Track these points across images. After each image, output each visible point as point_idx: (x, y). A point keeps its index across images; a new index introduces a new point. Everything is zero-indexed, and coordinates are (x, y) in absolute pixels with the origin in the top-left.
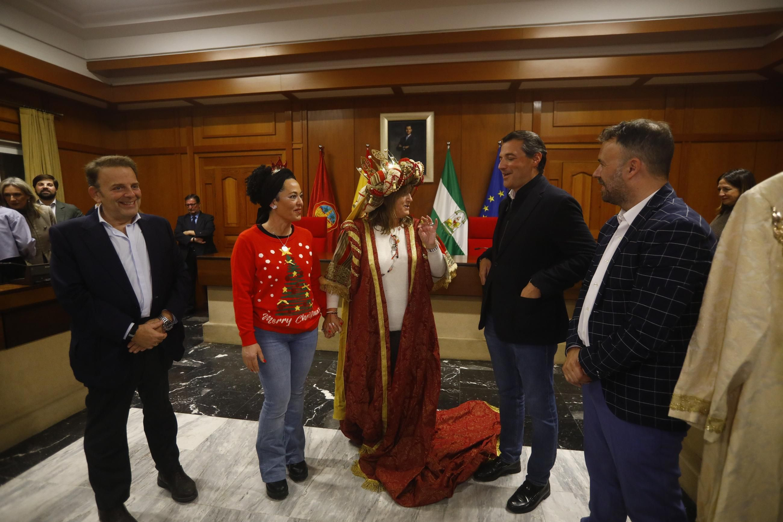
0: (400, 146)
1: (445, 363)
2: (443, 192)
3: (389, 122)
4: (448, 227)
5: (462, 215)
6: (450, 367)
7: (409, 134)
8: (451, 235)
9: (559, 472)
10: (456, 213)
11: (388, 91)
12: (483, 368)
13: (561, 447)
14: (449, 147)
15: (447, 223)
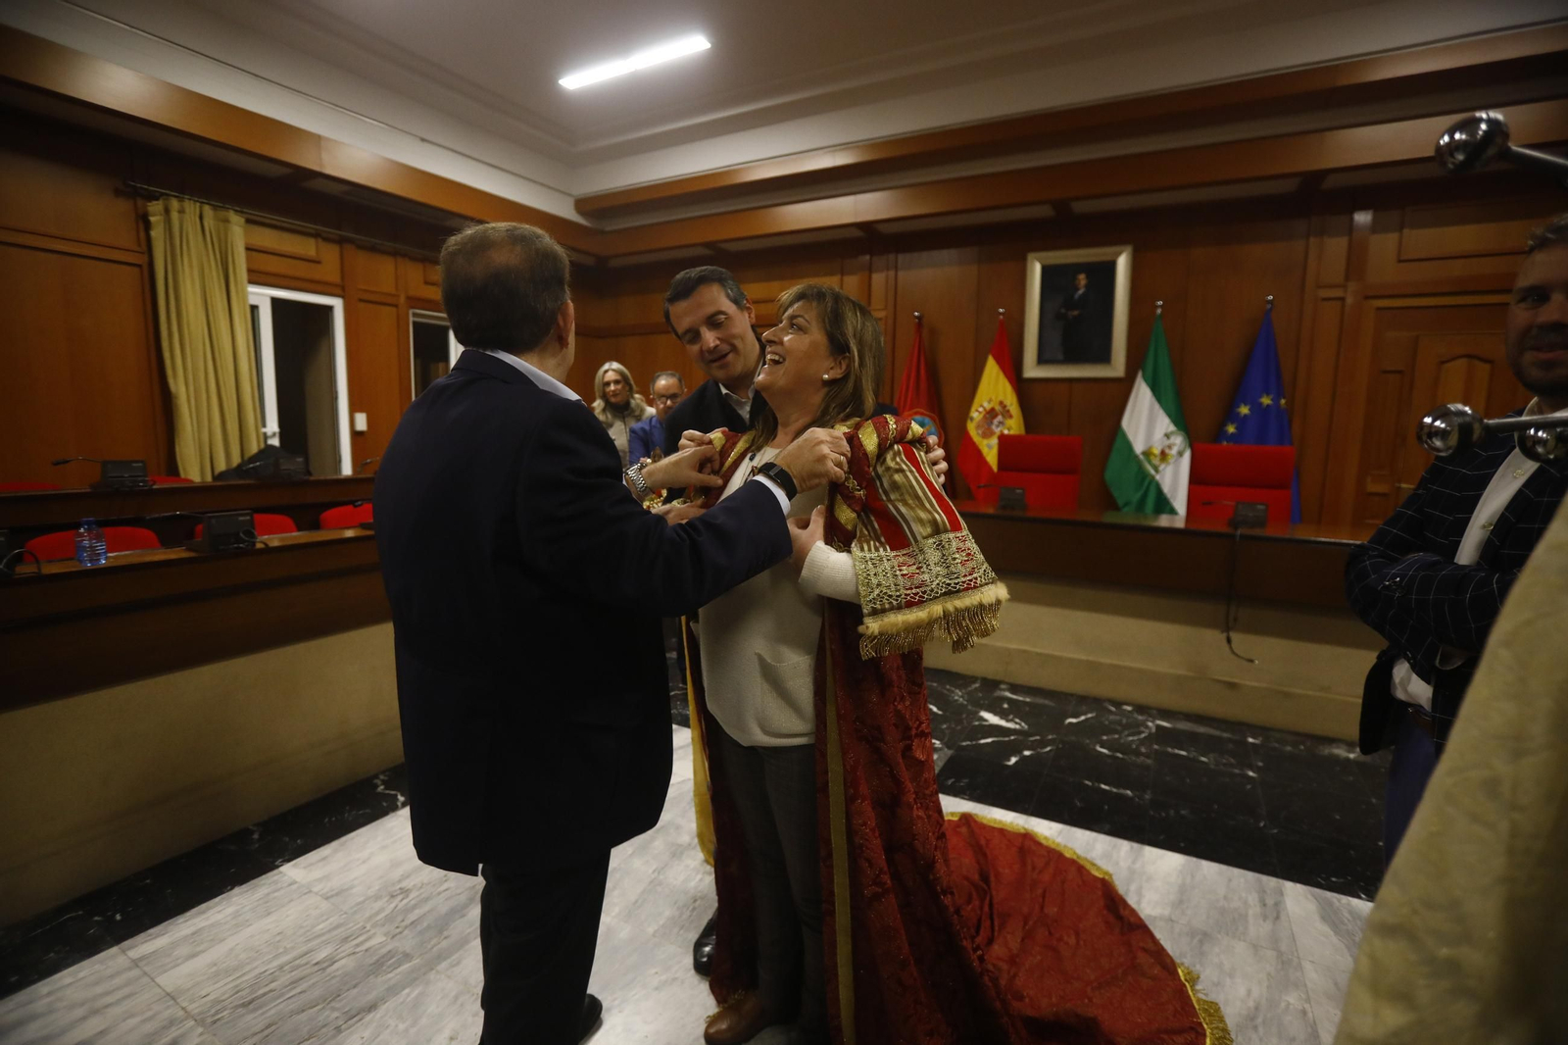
0: (1063, 311)
1: (1125, 710)
2: (1142, 396)
3: (1045, 270)
4: (1150, 462)
5: (1178, 441)
6: (1136, 719)
7: (1078, 289)
8: (1153, 477)
9: (1354, 941)
10: (1167, 436)
11: (1044, 211)
12: (1202, 729)
13: (1363, 896)
14: (1159, 311)
15: (1147, 454)
